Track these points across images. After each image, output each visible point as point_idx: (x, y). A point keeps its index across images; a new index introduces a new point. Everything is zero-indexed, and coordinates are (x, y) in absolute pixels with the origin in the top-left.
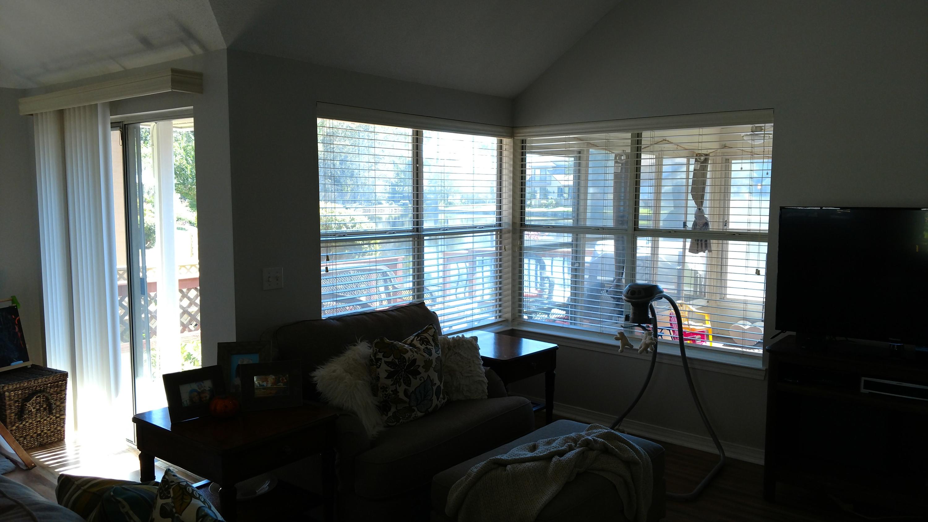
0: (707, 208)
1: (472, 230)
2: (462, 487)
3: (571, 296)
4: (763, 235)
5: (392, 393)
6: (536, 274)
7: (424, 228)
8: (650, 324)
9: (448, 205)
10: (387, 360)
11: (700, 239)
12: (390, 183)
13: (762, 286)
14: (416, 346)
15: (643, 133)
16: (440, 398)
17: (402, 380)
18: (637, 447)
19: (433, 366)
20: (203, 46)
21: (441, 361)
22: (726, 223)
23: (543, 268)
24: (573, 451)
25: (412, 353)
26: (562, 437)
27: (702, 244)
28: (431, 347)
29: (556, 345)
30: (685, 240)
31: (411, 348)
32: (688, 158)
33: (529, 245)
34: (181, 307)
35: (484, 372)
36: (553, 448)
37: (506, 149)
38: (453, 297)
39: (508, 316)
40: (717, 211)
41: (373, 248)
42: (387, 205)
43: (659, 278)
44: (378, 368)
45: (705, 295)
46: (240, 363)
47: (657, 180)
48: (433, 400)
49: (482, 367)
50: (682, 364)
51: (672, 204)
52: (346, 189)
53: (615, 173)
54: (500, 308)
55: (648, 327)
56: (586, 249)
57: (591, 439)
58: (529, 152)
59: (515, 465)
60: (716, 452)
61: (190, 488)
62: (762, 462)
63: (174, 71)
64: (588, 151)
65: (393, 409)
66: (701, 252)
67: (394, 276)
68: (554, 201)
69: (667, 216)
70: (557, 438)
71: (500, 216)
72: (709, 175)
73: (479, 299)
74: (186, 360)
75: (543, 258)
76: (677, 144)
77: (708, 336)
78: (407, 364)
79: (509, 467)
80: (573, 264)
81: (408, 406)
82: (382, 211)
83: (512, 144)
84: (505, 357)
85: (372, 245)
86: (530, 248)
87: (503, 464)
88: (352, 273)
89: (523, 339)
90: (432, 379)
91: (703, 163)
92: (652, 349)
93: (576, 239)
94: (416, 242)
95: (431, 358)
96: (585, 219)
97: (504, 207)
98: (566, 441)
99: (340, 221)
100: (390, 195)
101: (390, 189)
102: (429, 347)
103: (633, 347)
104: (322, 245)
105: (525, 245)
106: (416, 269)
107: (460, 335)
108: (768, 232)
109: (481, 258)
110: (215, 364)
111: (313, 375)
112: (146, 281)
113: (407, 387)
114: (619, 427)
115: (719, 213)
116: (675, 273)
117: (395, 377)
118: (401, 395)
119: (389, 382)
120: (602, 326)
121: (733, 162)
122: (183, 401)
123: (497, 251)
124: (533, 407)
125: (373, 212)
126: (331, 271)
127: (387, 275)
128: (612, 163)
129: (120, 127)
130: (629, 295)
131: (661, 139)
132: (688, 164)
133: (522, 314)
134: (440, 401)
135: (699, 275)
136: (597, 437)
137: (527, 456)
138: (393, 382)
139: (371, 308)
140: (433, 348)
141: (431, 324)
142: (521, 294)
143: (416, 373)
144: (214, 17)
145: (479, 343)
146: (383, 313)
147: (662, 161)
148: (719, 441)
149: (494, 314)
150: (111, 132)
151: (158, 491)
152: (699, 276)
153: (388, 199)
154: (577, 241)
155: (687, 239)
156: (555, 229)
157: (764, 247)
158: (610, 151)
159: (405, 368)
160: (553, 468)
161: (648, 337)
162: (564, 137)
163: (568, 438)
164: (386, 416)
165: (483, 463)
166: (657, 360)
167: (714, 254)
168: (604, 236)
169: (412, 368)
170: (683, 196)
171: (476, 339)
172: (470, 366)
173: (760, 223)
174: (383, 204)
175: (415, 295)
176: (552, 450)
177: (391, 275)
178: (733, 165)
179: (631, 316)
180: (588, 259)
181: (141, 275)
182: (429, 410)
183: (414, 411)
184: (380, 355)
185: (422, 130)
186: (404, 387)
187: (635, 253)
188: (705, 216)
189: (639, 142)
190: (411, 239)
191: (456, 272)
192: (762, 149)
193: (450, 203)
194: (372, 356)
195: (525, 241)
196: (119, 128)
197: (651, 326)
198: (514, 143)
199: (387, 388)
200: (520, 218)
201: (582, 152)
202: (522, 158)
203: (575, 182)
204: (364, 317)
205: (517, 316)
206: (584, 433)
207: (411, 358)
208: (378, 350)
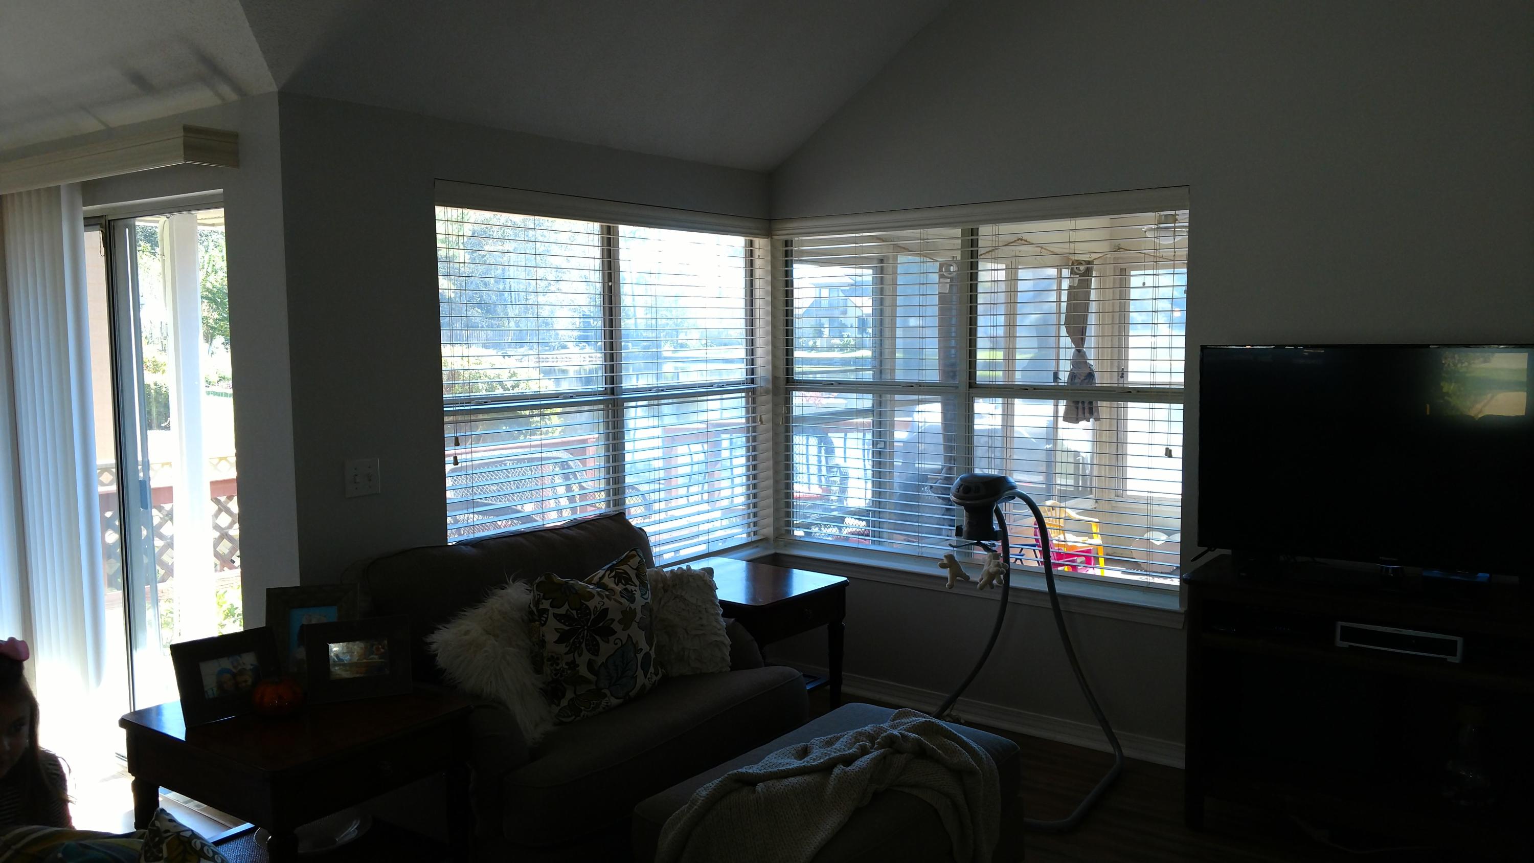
0: (1092, 349)
1: (706, 390)
2: (682, 822)
3: (873, 497)
4: (1175, 393)
5: (567, 667)
6: (820, 461)
7: (623, 388)
8: (997, 540)
9: (679, 349)
10: (557, 611)
11: (1081, 400)
12: (580, 313)
13: (1179, 476)
14: (608, 586)
15: (980, 229)
16: (649, 673)
17: (583, 645)
18: (974, 745)
19: (637, 619)
20: (237, 88)
21: (651, 610)
22: (1123, 373)
23: (830, 450)
24: (867, 756)
25: (601, 600)
26: (851, 733)
27: (1084, 408)
28: (633, 588)
29: (845, 579)
30: (1058, 403)
31: (599, 589)
32: (1059, 268)
33: (801, 413)
34: (216, 527)
35: (725, 627)
36: (835, 752)
37: (759, 256)
38: (683, 501)
39: (768, 531)
40: (1107, 354)
41: (548, 422)
42: (577, 350)
43: (1013, 465)
44: (543, 625)
45: (1091, 491)
46: (305, 622)
47: (1009, 305)
48: (637, 676)
49: (721, 619)
50: (1049, 605)
51: (1034, 343)
52: (507, 324)
53: (939, 293)
54: (755, 520)
55: (994, 545)
56: (896, 419)
57: (897, 734)
58: (797, 260)
59: (770, 783)
60: (1109, 749)
61: (198, 842)
62: (1181, 764)
63: (187, 129)
64: (895, 258)
65: (569, 695)
66: (1083, 420)
67: (581, 467)
68: (852, 341)
69: (1029, 362)
70: (843, 734)
71: (752, 367)
72: (1093, 295)
73: (725, 503)
74: (227, 616)
75: (830, 435)
76: (1039, 245)
77: (1097, 559)
78: (593, 617)
79: (760, 787)
80: (874, 444)
81: (595, 687)
82: (568, 360)
83: (769, 248)
84: (761, 602)
85: (547, 417)
86: (803, 419)
87: (750, 781)
88: (509, 465)
89: (794, 570)
90: (634, 642)
91: (1083, 276)
92: (1000, 582)
93: (879, 403)
94: (610, 411)
95: (633, 606)
96: (893, 370)
97: (759, 352)
98: (856, 739)
99: (492, 377)
100: (582, 334)
101: (580, 322)
102: (630, 587)
103: (969, 578)
104: (446, 419)
105: (794, 414)
106: (611, 456)
107: (684, 566)
108: (1183, 387)
109: (728, 436)
110: (263, 624)
111: (429, 640)
112: (150, 486)
113: (593, 657)
114: (951, 711)
115: (1112, 356)
116: (1042, 456)
117: (571, 641)
118: (583, 670)
119: (562, 649)
120: (920, 545)
121: (1132, 273)
122: (206, 689)
123: (748, 425)
124: (807, 684)
125: (553, 362)
126: (464, 464)
127: (569, 467)
128: (935, 277)
129: (101, 225)
130: (961, 493)
131: (1013, 238)
132: (1060, 278)
133: (791, 528)
134: (649, 678)
135: (1081, 458)
136: (908, 731)
137: (790, 767)
138: (568, 649)
139: (535, 524)
140: (637, 589)
141: (634, 550)
142: (789, 495)
143: (608, 632)
144: (253, 38)
145: (716, 579)
146: (554, 533)
147: (1016, 274)
148: (1114, 731)
149: (746, 530)
150: (85, 233)
151: (142, 849)
152: (1081, 462)
153: (577, 340)
154: (880, 404)
155: (1060, 401)
156: (841, 387)
157: (1177, 411)
158: (930, 258)
159: (589, 624)
160: (834, 784)
161: (993, 562)
162: (854, 235)
163: (860, 734)
164: (557, 706)
165: (717, 781)
166: (1010, 599)
167: (1105, 424)
168: (920, 397)
169: (601, 625)
170: (1053, 331)
171: (710, 571)
172: (701, 618)
173: (1171, 372)
174: (568, 348)
175: (610, 501)
176: (833, 755)
177: (575, 465)
178: (1132, 278)
179: (965, 528)
180: (900, 435)
181: (141, 475)
182: (630, 694)
183: (605, 696)
184: (546, 604)
185: (617, 225)
186: (586, 656)
187: (970, 424)
188: (1088, 361)
189: (974, 243)
190: (601, 407)
191: (687, 460)
192: (1172, 251)
193: (682, 346)
194: (532, 606)
195: (794, 407)
196: (99, 226)
197: (999, 544)
198: (772, 245)
199: (558, 659)
200: (785, 371)
201: (885, 261)
202: (787, 271)
203: (876, 309)
204: (520, 539)
205: (784, 532)
206: (887, 724)
207: (598, 607)
208: (542, 594)
